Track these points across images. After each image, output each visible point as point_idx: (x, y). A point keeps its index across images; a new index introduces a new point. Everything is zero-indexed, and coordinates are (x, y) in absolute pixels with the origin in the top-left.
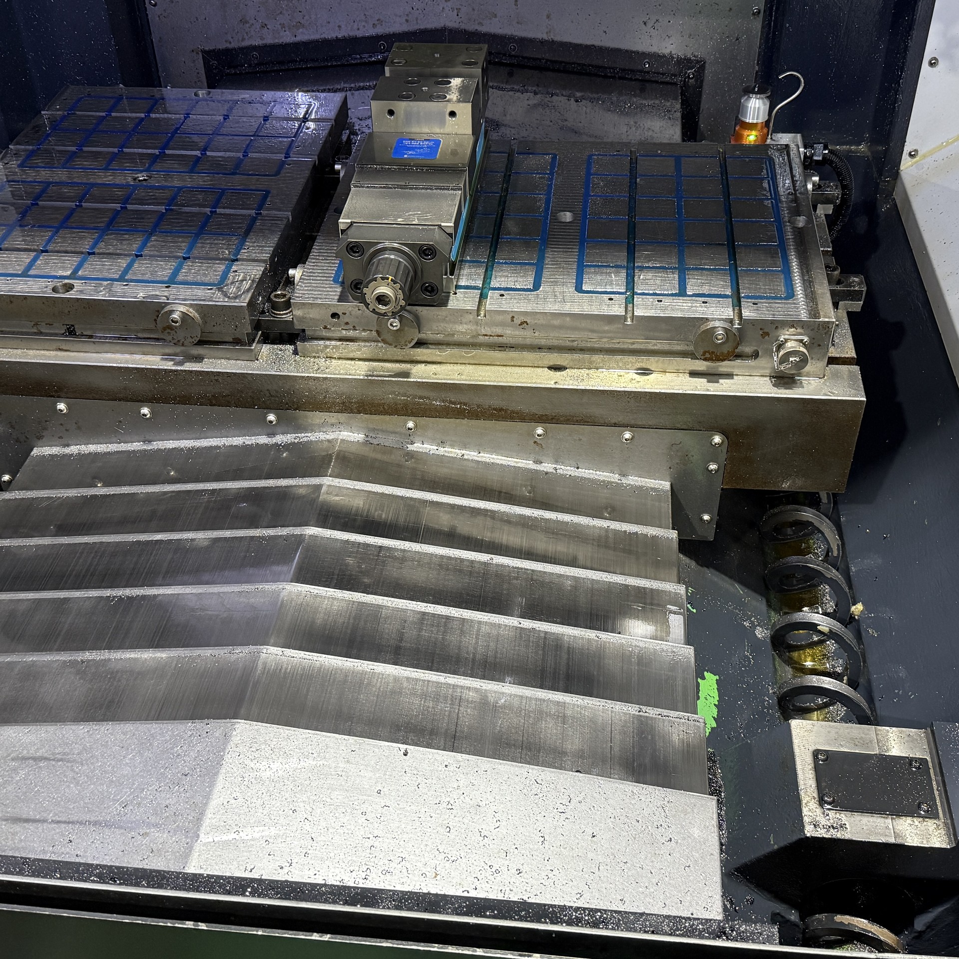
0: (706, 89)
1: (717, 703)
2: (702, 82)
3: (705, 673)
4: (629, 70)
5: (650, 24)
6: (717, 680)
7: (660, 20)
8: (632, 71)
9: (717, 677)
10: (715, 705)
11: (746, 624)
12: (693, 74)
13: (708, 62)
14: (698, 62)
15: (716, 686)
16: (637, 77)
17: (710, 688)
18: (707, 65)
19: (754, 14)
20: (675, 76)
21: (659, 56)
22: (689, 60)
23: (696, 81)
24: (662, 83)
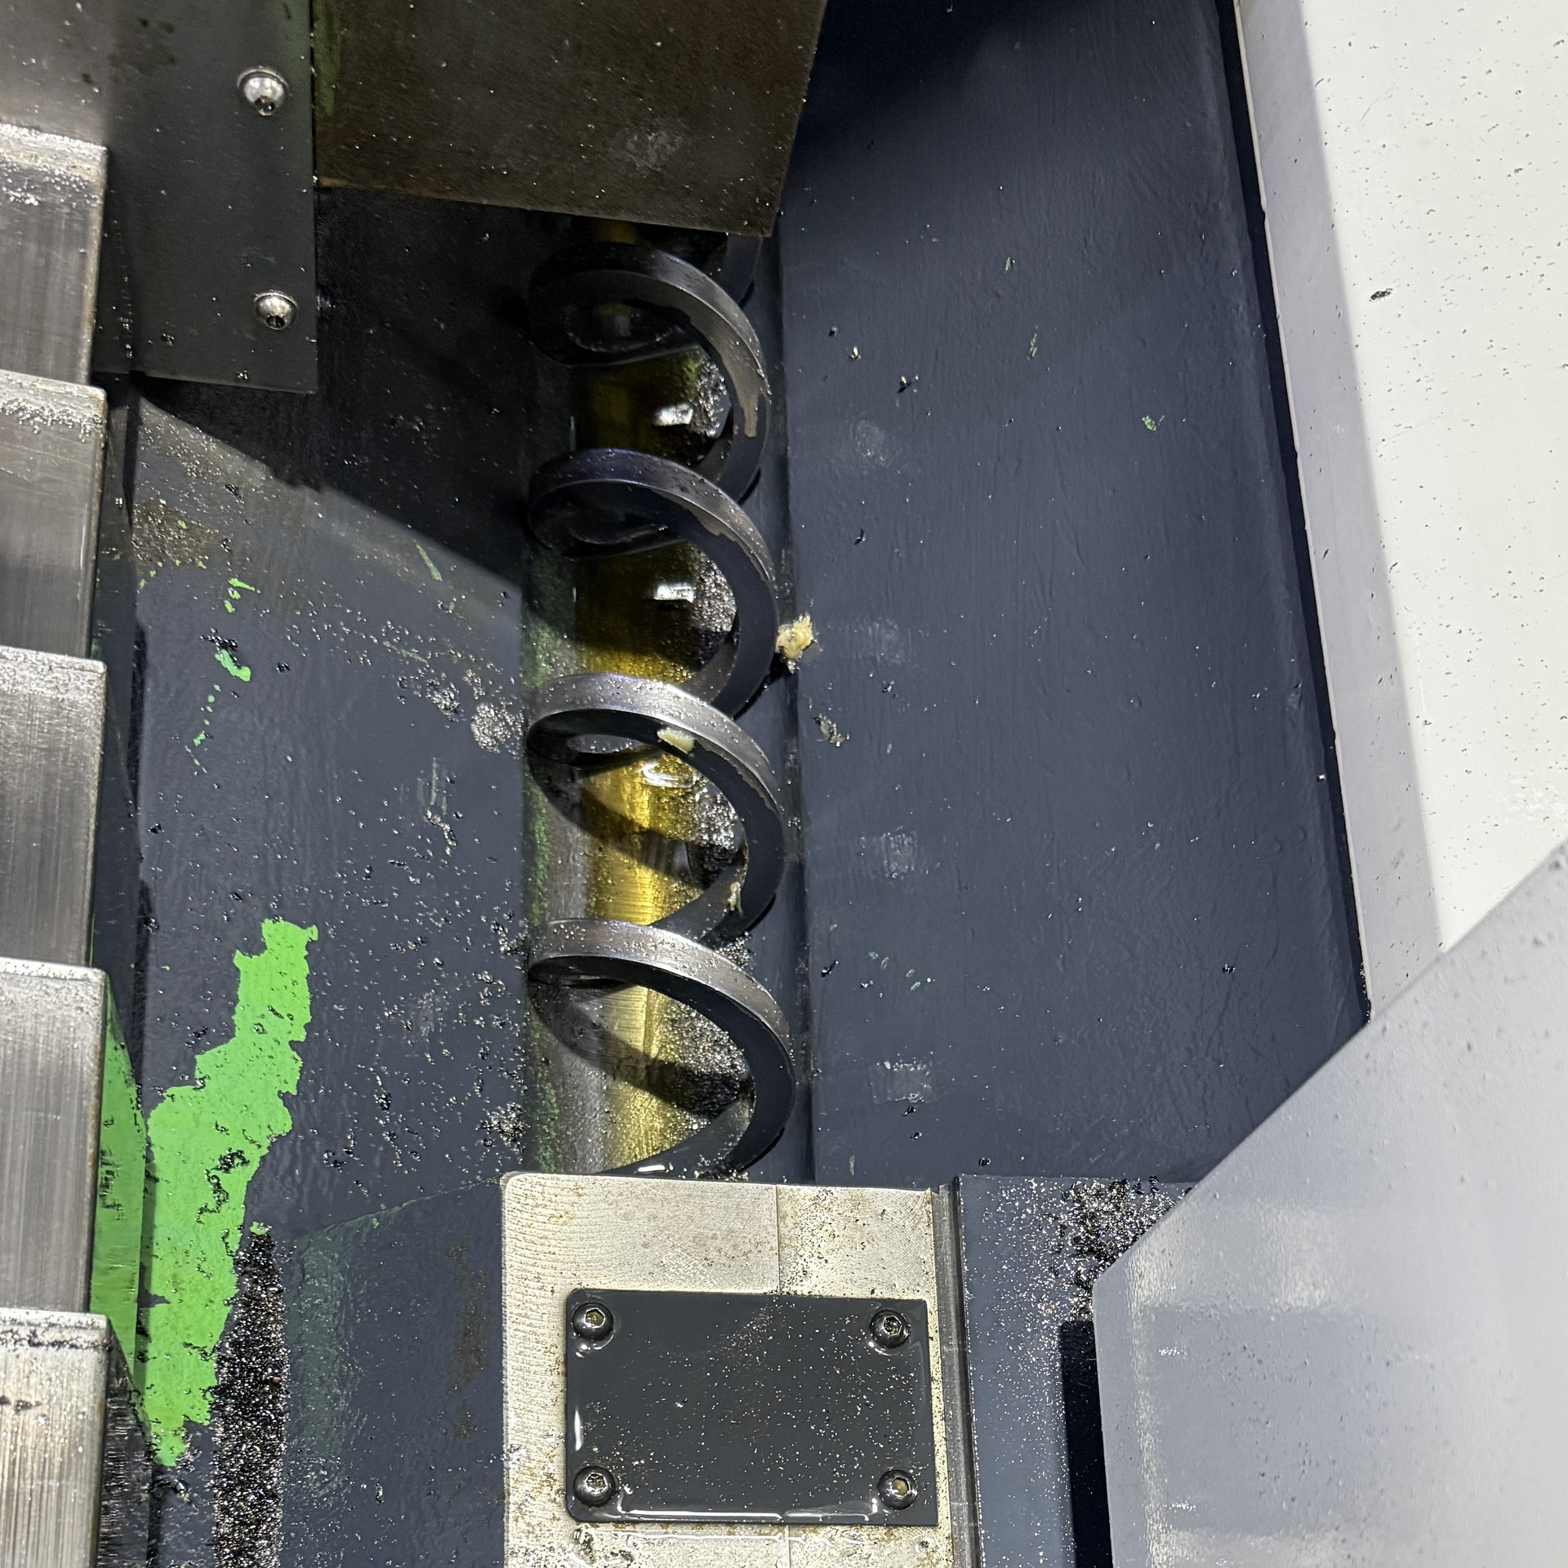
1: (301, 1036)
3: (267, 926)
6: (310, 946)
9: (313, 933)
10: (293, 1045)
11: (444, 700)
15: (304, 969)
17: (279, 982)
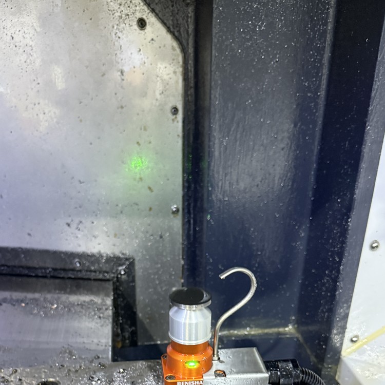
0: (139, 284)
2: (134, 277)
4: (61, 269)
5: (74, 226)
7: (84, 221)
8: (64, 270)
12: (124, 271)
13: (137, 259)
14: (127, 259)
16: (70, 275)
18: (136, 263)
19: (173, 212)
20: (107, 272)
21: (88, 256)
22: (118, 258)
23: (128, 276)
24: (95, 280)
